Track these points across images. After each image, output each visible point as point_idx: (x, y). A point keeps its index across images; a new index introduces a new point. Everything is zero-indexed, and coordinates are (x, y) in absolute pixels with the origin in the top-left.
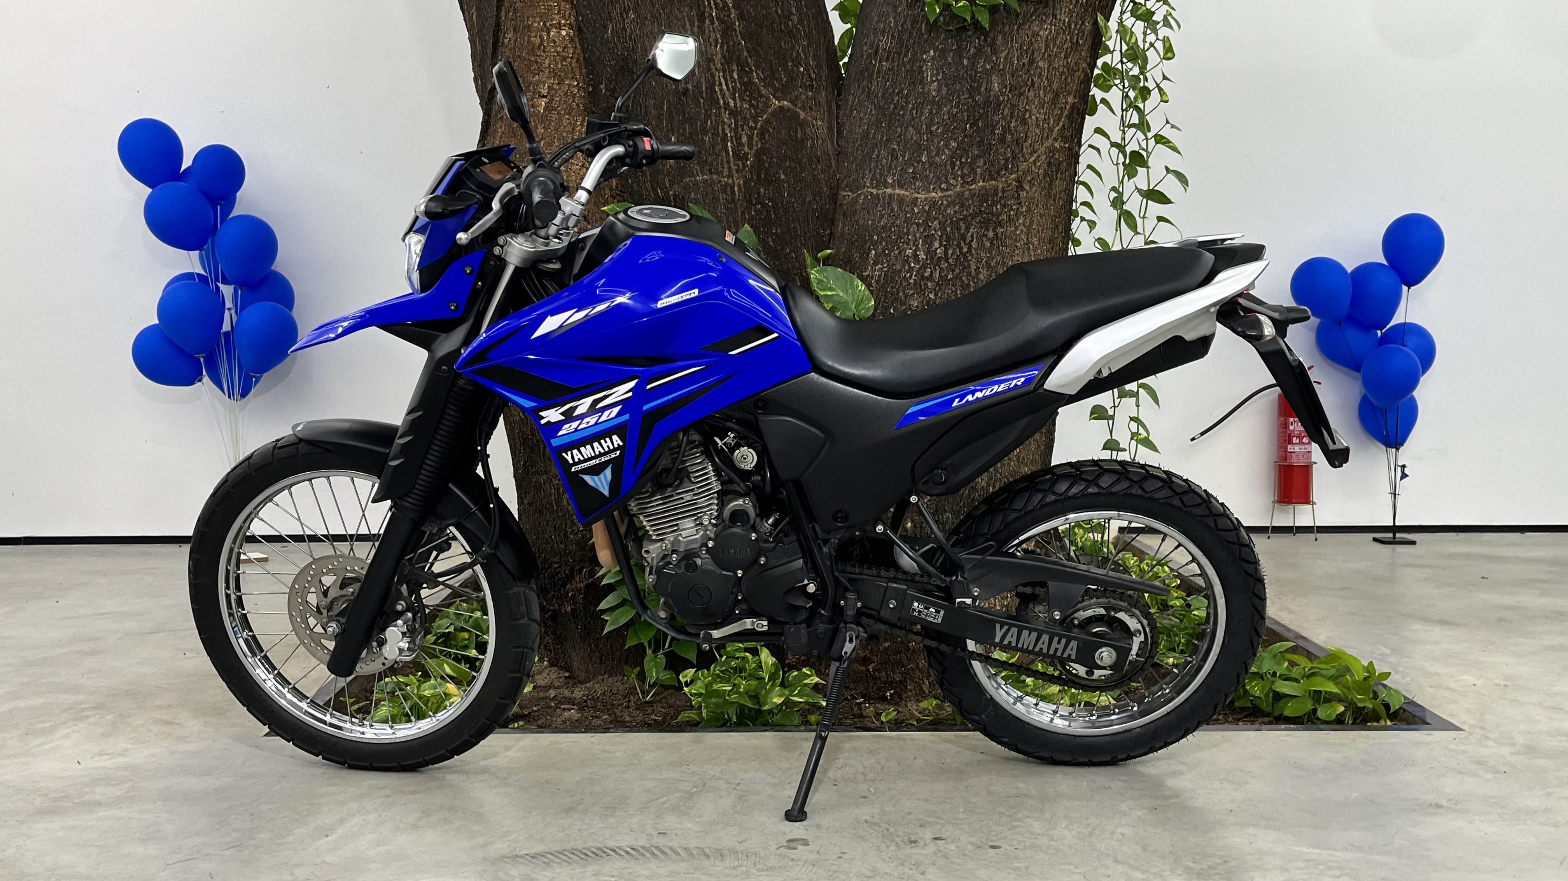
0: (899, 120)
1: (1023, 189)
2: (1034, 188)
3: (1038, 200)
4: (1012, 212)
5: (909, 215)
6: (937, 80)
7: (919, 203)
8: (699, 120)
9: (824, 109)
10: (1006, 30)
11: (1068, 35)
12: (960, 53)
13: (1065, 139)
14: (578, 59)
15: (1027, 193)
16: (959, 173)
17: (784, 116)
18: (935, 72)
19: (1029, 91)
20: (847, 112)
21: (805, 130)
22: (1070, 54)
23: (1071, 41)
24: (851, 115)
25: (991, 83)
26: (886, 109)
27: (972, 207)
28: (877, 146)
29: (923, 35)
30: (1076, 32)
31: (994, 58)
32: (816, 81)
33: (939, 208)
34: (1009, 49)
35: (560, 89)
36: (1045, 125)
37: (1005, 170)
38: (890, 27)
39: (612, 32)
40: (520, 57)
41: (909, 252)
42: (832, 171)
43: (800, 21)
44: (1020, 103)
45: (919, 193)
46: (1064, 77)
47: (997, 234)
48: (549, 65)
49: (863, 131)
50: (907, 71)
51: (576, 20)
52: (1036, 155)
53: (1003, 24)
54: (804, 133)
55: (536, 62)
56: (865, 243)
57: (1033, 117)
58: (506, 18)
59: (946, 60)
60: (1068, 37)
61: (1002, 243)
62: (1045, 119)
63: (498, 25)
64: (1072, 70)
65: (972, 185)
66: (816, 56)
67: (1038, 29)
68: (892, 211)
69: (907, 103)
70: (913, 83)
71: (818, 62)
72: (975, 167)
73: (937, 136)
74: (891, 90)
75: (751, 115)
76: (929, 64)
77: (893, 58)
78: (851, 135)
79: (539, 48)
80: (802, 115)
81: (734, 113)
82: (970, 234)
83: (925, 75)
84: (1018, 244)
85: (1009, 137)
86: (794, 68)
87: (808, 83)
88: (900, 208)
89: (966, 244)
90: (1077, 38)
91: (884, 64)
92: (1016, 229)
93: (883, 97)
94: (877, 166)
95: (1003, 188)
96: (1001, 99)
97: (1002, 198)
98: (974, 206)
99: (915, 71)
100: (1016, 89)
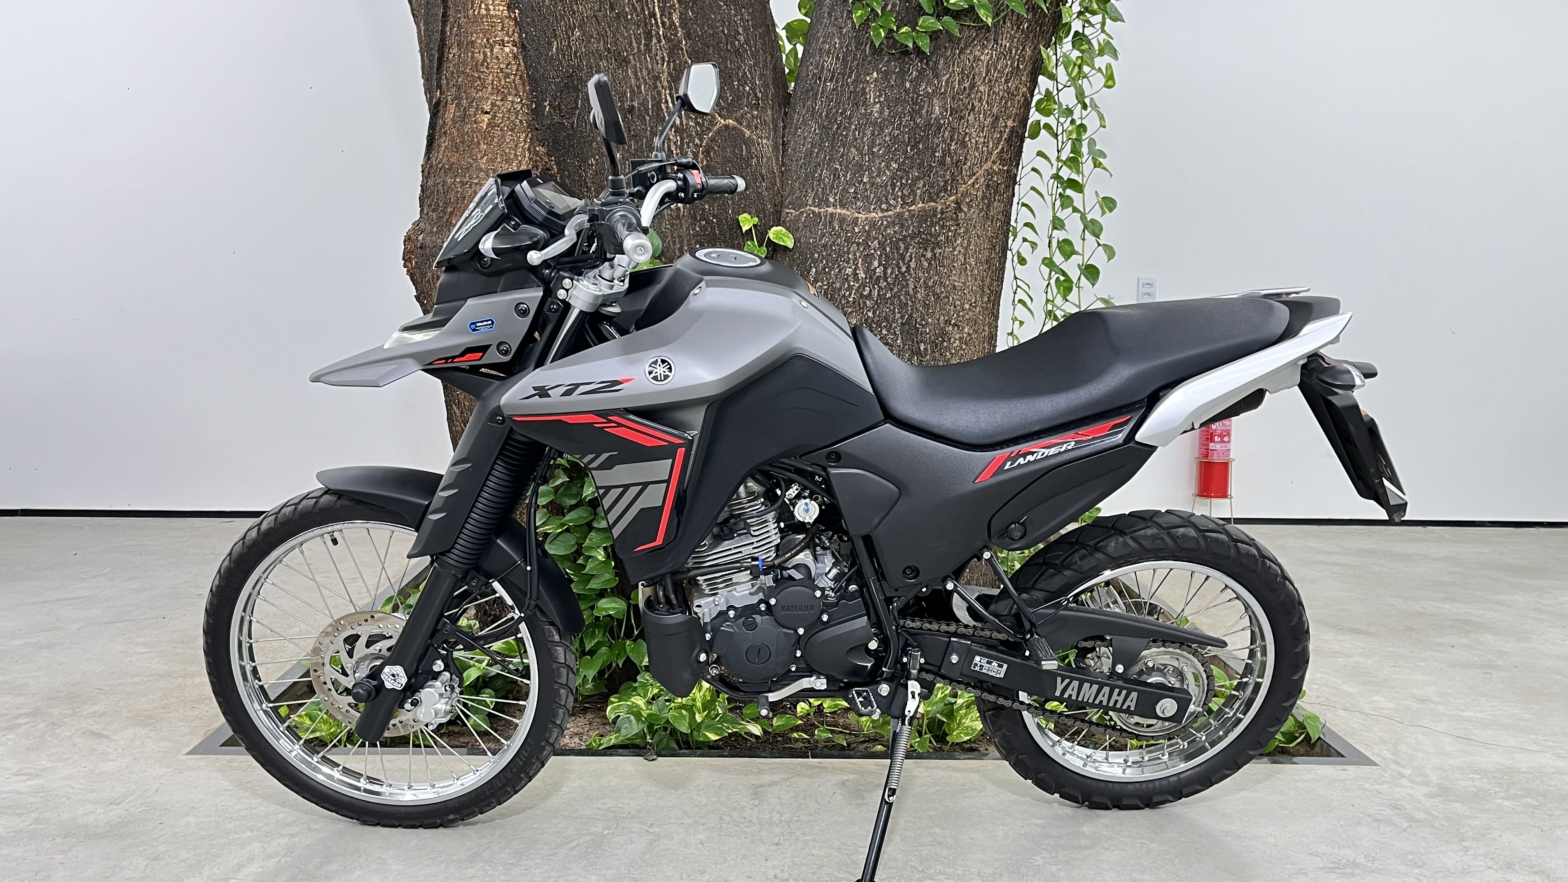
0: (842, 140)
1: (961, 210)
2: (973, 210)
3: (976, 222)
4: (950, 233)
5: (849, 235)
6: (880, 101)
7: (859, 222)
8: (644, 137)
9: (769, 128)
10: (948, 54)
11: (1009, 60)
12: (902, 74)
13: (1003, 162)
14: (521, 77)
15: (965, 214)
16: (899, 194)
17: (729, 134)
18: (878, 94)
19: (969, 115)
20: (792, 130)
21: (751, 149)
22: (1010, 79)
23: (1011, 65)
24: (795, 134)
25: (932, 107)
26: (829, 128)
27: (911, 228)
28: (820, 166)
29: (867, 56)
30: (1017, 57)
31: (936, 82)
32: (762, 99)
33: (879, 227)
34: (951, 73)
35: (503, 105)
36: (985, 149)
37: (945, 192)
38: (835, 48)
39: (557, 49)
40: (463, 73)
41: (849, 271)
42: (776, 188)
43: (747, 41)
44: (960, 127)
45: (860, 213)
46: (1004, 101)
47: (935, 254)
48: (493, 81)
49: (806, 149)
50: (851, 92)
51: (520, 36)
52: (974, 178)
53: (946, 48)
54: (749, 152)
55: (479, 78)
56: (806, 260)
57: (973, 140)
58: (450, 33)
59: (889, 82)
60: (1009, 62)
61: (939, 264)
62: (984, 142)
63: (443, 40)
64: (1013, 94)
65: (912, 205)
66: (762, 75)
67: (980, 53)
68: (834, 229)
69: (850, 123)
70: (856, 104)
71: (765, 81)
72: (915, 188)
73: (879, 157)
74: (834, 111)
75: (697, 132)
76: (872, 86)
77: (838, 78)
78: (796, 153)
79: (482, 65)
80: (748, 133)
81: (678, 130)
82: (909, 254)
83: (868, 97)
84: (956, 265)
85: (948, 159)
86: (741, 88)
87: (754, 102)
88: (841, 227)
89: (904, 264)
90: (1018, 63)
91: (828, 84)
92: (954, 249)
93: (826, 116)
94: (819, 185)
95: (942, 209)
96: (942, 122)
97: (941, 219)
98: (914, 227)
99: (858, 92)
100: (957, 112)
